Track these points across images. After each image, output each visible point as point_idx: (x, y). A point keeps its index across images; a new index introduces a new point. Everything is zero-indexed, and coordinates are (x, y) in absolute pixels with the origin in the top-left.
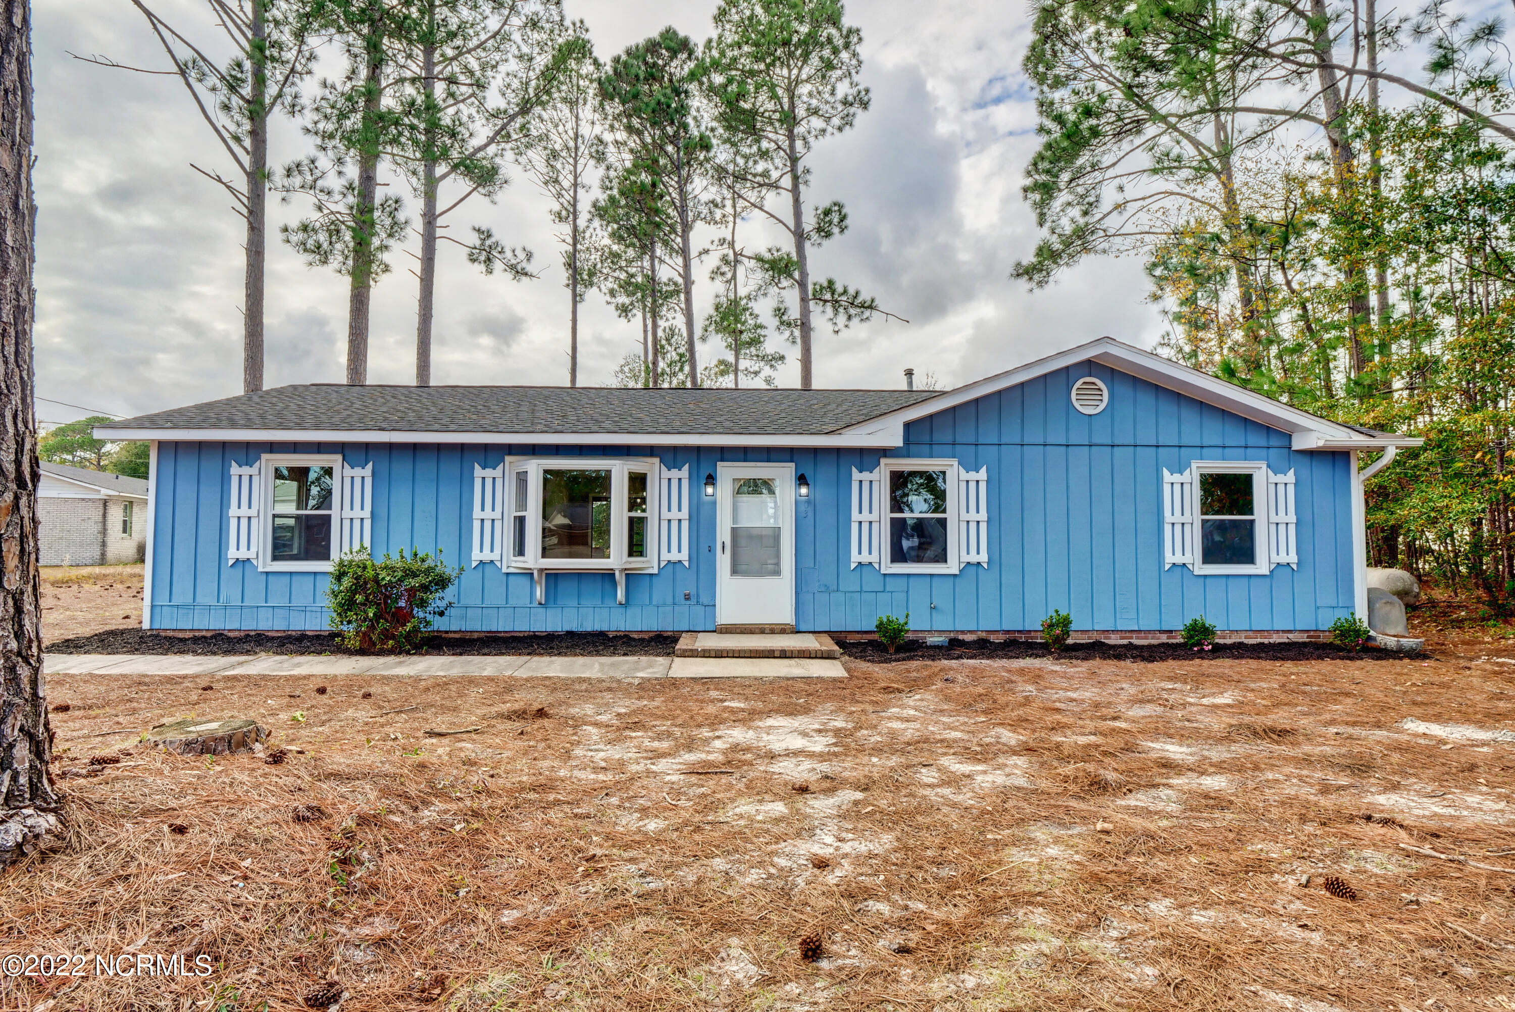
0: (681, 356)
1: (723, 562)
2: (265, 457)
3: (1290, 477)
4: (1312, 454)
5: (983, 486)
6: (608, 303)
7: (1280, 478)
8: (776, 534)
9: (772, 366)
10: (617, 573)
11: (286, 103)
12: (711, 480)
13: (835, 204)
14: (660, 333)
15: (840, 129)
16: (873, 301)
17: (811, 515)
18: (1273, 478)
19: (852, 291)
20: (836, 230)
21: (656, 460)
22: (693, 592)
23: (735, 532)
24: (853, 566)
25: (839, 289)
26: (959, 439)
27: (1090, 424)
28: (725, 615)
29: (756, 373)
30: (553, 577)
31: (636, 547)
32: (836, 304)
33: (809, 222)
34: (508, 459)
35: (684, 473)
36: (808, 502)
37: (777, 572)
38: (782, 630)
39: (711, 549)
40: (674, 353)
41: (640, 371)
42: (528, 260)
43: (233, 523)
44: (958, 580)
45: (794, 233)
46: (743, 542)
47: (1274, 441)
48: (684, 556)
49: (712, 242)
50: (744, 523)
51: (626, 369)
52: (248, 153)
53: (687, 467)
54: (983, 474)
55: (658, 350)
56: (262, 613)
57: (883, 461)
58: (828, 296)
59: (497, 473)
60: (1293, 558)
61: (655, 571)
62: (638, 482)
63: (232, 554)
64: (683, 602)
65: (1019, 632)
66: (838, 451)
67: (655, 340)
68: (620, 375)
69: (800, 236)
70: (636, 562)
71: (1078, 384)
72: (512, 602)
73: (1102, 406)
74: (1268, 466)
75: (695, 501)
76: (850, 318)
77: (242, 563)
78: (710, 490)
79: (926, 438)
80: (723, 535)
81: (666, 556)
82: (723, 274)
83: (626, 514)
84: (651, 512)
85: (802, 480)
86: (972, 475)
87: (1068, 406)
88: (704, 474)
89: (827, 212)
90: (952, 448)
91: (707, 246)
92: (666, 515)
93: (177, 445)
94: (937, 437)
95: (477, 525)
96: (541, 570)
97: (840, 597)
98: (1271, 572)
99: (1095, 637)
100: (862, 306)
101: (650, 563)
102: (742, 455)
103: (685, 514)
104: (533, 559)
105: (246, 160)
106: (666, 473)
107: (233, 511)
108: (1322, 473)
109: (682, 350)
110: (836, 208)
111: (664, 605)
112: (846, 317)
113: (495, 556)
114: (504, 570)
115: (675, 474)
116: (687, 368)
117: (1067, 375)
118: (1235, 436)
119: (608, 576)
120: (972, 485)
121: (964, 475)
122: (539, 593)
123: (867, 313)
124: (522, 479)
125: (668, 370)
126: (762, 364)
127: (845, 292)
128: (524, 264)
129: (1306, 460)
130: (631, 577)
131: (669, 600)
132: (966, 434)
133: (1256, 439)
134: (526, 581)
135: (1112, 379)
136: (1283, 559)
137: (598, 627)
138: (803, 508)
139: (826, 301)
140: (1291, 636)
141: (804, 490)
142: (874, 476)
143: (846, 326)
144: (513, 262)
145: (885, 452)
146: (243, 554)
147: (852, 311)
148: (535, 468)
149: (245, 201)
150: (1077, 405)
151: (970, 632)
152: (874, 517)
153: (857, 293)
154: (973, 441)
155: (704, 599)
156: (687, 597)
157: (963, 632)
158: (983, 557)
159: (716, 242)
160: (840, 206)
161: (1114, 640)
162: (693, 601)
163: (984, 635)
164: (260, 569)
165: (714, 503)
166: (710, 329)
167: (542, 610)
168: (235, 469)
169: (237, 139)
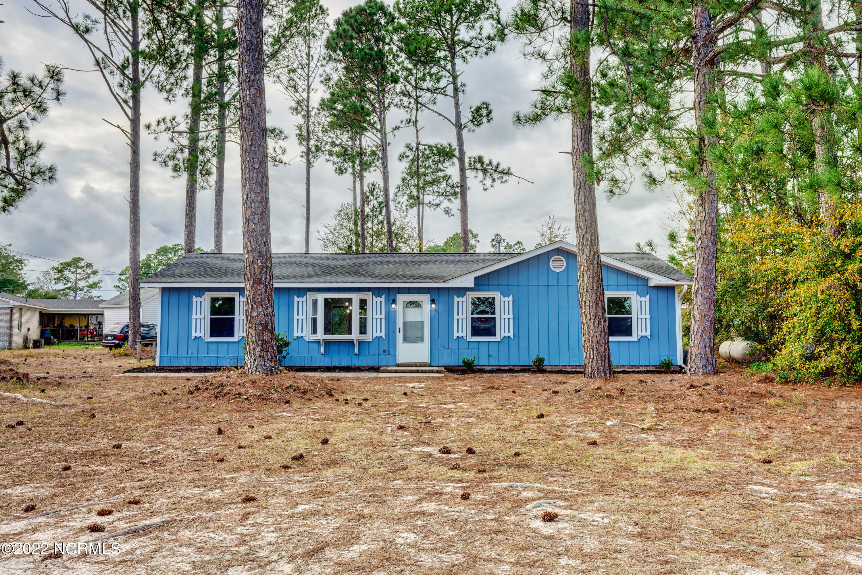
0: (380, 203)
1: (400, 336)
2: (207, 293)
3: (647, 298)
4: (658, 288)
5: (511, 303)
6: (327, 160)
7: (643, 299)
8: (422, 323)
9: (449, 200)
10: (355, 341)
11: (154, 81)
12: (394, 301)
13: (484, 104)
14: (366, 188)
15: (486, 54)
16: (509, 169)
17: (437, 316)
18: (639, 299)
19: (495, 163)
20: (485, 120)
21: (371, 293)
22: (387, 349)
23: (404, 323)
24: (455, 338)
25: (486, 161)
26: (500, 283)
27: (558, 276)
28: (400, 359)
29: (437, 205)
30: (328, 343)
31: (363, 330)
32: (484, 170)
33: (466, 117)
34: (308, 293)
35: (383, 298)
36: (436, 311)
37: (422, 340)
38: (425, 365)
39: (394, 331)
40: (375, 202)
41: (351, 214)
42: (283, 153)
43: (194, 321)
44: (500, 344)
45: (456, 125)
46: (408, 328)
47: (641, 282)
48: (383, 334)
49: (402, 122)
50: (408, 320)
51: (342, 213)
52: (130, 108)
53: (384, 296)
54: (511, 298)
55: (365, 200)
56: (206, 359)
57: (468, 293)
58: (479, 166)
59: (304, 299)
60: (648, 334)
61: (371, 340)
62: (363, 303)
63: (194, 334)
64: (383, 353)
65: (527, 366)
66: (449, 289)
67: (362, 192)
68: (338, 218)
69: (459, 127)
70: (363, 337)
71: (553, 259)
72: (310, 354)
73: (563, 268)
74: (637, 293)
75: (387, 311)
76: (494, 180)
77: (198, 338)
78: (393, 306)
79: (487, 283)
80: (400, 325)
81: (375, 334)
82: (407, 157)
83: (359, 317)
84: (369, 315)
85: (433, 301)
86: (506, 299)
87: (548, 270)
88: (391, 299)
89: (478, 109)
90: (498, 287)
91: (398, 124)
92: (375, 317)
93: (169, 289)
94: (491, 282)
95: (295, 322)
96: (323, 340)
97: (449, 351)
98: (639, 340)
99: (560, 368)
100: (502, 172)
101: (368, 337)
102: (407, 291)
103: (383, 316)
104: (320, 335)
105: (129, 112)
106: (375, 299)
107: (194, 316)
108: (662, 296)
109: (381, 199)
110: (485, 106)
111: (375, 355)
112: (491, 180)
113: (303, 334)
114: (307, 340)
115: (379, 299)
116: (384, 212)
117: (548, 255)
118: (623, 280)
119: (351, 343)
120: (506, 303)
121: (503, 299)
122: (322, 350)
123: (505, 177)
124: (315, 302)
125: (371, 213)
126: (442, 198)
127: (491, 163)
128: (281, 156)
129: (655, 291)
130: (361, 343)
131: (377, 353)
132: (504, 281)
133: (631, 282)
134: (316, 345)
135: (568, 257)
136: (644, 334)
137: (346, 364)
138: (433, 313)
139: (477, 169)
140: (648, 368)
141: (433, 306)
142: (464, 299)
143: (492, 186)
144: (274, 155)
145: (469, 289)
146: (198, 334)
147: (496, 176)
148: (321, 298)
149: (129, 136)
150: (552, 268)
151: (506, 366)
152: (464, 317)
153: (498, 164)
154: (507, 283)
155: (392, 352)
156: (384, 352)
157: (503, 366)
158: (511, 334)
159: (405, 122)
160: (488, 105)
161: (569, 369)
162: (387, 353)
163: (512, 367)
164: (206, 341)
165: (396, 311)
166: (398, 194)
167: (323, 357)
168: (194, 299)
169: (126, 102)
